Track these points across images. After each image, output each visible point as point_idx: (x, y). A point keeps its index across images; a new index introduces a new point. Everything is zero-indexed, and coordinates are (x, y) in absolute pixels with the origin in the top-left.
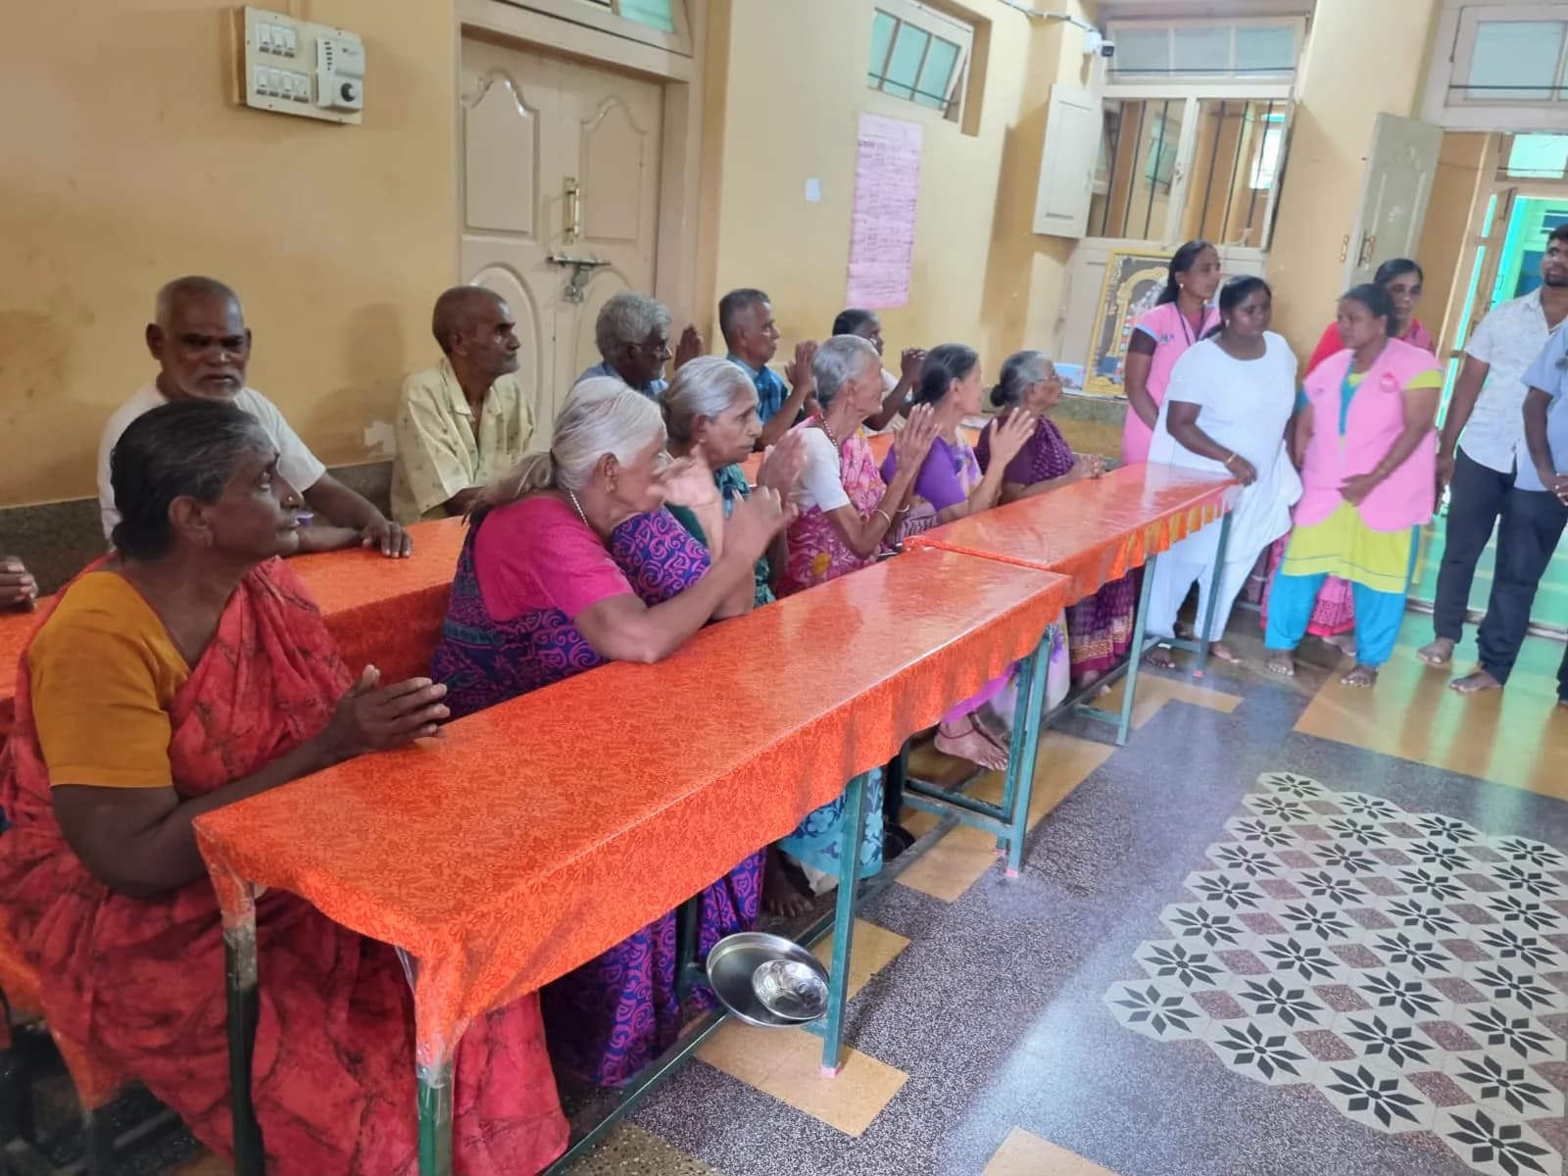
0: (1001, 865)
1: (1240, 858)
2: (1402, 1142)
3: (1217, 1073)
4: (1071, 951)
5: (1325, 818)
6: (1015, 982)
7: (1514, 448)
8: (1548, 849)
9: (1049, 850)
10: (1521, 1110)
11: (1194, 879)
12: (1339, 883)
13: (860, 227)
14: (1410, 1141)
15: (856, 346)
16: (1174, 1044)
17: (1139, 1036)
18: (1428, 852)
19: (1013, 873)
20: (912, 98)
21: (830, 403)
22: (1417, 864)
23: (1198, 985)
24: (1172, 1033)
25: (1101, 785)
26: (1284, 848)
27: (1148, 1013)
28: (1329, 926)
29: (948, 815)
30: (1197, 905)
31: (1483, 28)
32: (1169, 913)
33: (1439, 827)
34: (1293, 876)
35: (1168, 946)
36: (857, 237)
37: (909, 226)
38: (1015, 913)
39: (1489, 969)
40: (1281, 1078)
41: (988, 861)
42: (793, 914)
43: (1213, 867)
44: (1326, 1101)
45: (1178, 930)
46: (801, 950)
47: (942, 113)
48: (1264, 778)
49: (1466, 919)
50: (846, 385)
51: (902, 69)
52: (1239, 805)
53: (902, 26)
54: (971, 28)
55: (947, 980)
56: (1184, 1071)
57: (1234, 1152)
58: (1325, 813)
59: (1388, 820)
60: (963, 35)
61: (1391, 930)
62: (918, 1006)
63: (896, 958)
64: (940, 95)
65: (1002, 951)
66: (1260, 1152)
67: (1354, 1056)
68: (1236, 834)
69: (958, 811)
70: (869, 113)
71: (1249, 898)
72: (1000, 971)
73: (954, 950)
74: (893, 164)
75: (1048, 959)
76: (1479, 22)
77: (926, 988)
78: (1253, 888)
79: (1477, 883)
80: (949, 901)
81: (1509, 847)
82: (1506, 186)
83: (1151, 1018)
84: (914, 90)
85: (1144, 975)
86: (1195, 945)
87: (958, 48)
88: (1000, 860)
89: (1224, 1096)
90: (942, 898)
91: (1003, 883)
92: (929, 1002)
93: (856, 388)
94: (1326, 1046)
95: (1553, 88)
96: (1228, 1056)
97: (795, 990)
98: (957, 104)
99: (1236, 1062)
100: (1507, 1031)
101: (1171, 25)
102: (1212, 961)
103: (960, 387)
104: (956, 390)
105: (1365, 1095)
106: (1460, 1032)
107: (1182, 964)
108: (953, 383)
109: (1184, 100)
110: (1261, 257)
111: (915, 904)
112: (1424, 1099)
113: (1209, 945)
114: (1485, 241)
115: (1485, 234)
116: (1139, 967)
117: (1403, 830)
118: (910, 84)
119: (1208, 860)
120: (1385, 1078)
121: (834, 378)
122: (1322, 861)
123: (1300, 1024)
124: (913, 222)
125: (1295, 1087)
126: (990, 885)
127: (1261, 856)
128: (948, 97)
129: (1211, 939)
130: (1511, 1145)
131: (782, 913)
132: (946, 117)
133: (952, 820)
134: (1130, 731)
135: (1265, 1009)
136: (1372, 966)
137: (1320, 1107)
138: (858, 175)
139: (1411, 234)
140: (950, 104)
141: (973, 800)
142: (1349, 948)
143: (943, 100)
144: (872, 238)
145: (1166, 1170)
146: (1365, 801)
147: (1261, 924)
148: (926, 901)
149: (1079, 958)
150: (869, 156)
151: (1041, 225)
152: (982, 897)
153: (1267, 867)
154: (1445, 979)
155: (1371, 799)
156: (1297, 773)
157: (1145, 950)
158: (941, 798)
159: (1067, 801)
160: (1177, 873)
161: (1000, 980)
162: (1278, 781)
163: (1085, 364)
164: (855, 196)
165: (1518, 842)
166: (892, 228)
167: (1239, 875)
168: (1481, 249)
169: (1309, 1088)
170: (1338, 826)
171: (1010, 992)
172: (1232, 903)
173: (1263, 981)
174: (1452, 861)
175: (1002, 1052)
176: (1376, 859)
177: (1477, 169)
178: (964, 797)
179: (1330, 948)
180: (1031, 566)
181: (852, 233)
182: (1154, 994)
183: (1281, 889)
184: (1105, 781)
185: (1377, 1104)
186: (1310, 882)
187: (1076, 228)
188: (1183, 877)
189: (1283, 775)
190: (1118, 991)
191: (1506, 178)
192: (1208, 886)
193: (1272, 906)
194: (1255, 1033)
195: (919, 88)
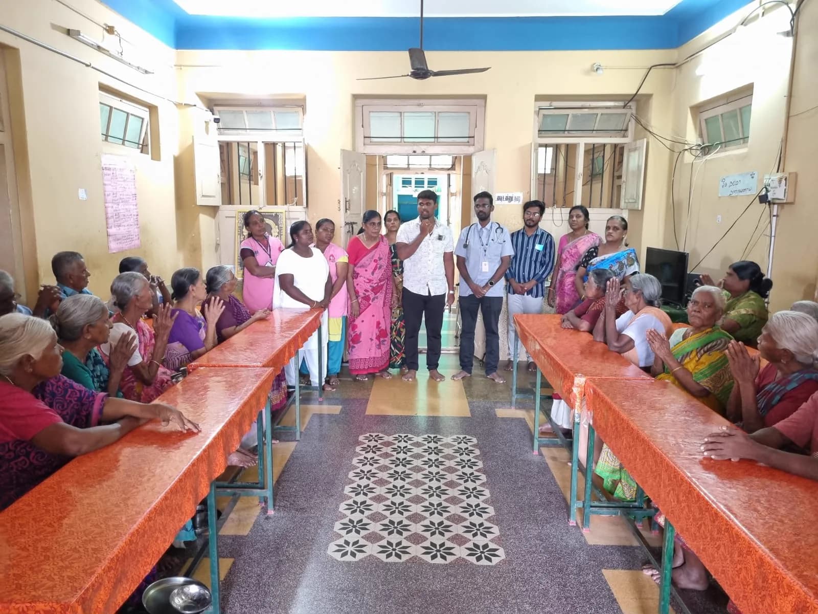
0: (265, 510)
1: (363, 475)
2: (452, 565)
3: (381, 565)
4: (308, 538)
5: (389, 448)
6: (288, 560)
7: (427, 285)
8: (468, 437)
9: (283, 496)
10: (486, 537)
11: (347, 490)
12: (402, 473)
13: (110, 210)
14: (455, 563)
15: (135, 278)
16: (361, 560)
17: (347, 562)
18: (429, 451)
19: (271, 512)
20: (123, 144)
21: (125, 307)
22: (427, 456)
23: (363, 533)
24: (360, 556)
25: (295, 460)
26: (378, 465)
27: (347, 551)
28: (404, 491)
29: (234, 494)
30: (352, 500)
31: (372, 114)
32: (342, 507)
33: (430, 440)
34: (384, 475)
35: (346, 521)
36: (110, 215)
37: (135, 207)
38: (278, 530)
39: (462, 489)
40: (405, 557)
41: (257, 511)
42: (170, 568)
43: (353, 482)
44: (423, 560)
45: (348, 512)
46: (188, 579)
47: (139, 150)
48: (361, 438)
49: (449, 472)
50: (134, 298)
51: (116, 130)
52: (355, 452)
53: (114, 110)
54: (148, 110)
55: (257, 570)
56: (369, 569)
57: (397, 593)
58: (388, 446)
59: (412, 442)
60: (145, 113)
61: (425, 485)
62: (248, 587)
63: (230, 569)
64: (137, 142)
65: (278, 548)
66: (406, 589)
67: (427, 539)
68: (358, 465)
69: (238, 491)
70: (106, 154)
71: (371, 490)
72: (280, 556)
73: (256, 555)
74: (122, 178)
75: (299, 544)
76: (370, 112)
77: (249, 577)
78: (372, 486)
79: (449, 457)
80: (246, 534)
81: (455, 440)
82: (389, 172)
83: (349, 553)
84: (124, 140)
85: (341, 536)
86: (357, 516)
87: (143, 119)
88: (263, 508)
89: (387, 573)
90: (242, 534)
91: (267, 518)
92: (253, 583)
93: (139, 298)
94: (416, 539)
95: (401, 138)
96: (383, 557)
97: (191, 599)
98: (147, 145)
99: (387, 558)
100: (474, 510)
101: (244, 109)
102: (365, 521)
103: (194, 288)
104: (193, 290)
105: (435, 552)
106: (459, 516)
107: (354, 527)
108: (191, 288)
109: (257, 142)
110: (304, 210)
111: (230, 541)
112: (455, 546)
113: (362, 515)
114: (385, 194)
115: (384, 191)
116: (338, 533)
117: (418, 445)
118: (122, 138)
119: (350, 479)
120: (440, 543)
121: (126, 295)
122: (393, 466)
123: (405, 534)
124: (136, 205)
125: (410, 559)
126: (262, 521)
127: (370, 471)
128: (141, 143)
129: (362, 512)
130: (487, 551)
131: (164, 569)
132: (142, 152)
133: (237, 496)
134: (301, 433)
135: (390, 533)
136: (423, 502)
137: (422, 563)
138: (104, 185)
139: (362, 197)
140: (143, 145)
141: (243, 484)
142: (413, 498)
143: (139, 144)
144: (118, 215)
145: (374, 612)
146: (401, 437)
147: (379, 499)
148: (235, 538)
149: (313, 539)
150: (109, 175)
151: (200, 201)
152: (260, 527)
153: (374, 475)
154: (449, 498)
155: (403, 435)
156: (373, 432)
157: (338, 526)
158: (227, 487)
159: (283, 472)
160: (340, 489)
161: (281, 561)
162: (366, 438)
163: (234, 264)
164: (105, 195)
165: (457, 437)
166: (126, 209)
167: (364, 482)
168: (385, 197)
169: (415, 558)
170: (394, 450)
171: (288, 565)
172: (365, 494)
173: (386, 522)
174: (438, 451)
175: (293, 592)
176: (412, 459)
177: (376, 165)
178: (239, 483)
179: (407, 500)
180: (254, 367)
181: (106, 214)
182: (347, 543)
183: (381, 482)
184: (297, 458)
185: (440, 554)
186: (391, 476)
187: (217, 201)
188: (343, 490)
189: (368, 435)
190: (332, 547)
191: (387, 168)
192: (354, 490)
193: (380, 490)
194: (390, 543)
195: (126, 139)
